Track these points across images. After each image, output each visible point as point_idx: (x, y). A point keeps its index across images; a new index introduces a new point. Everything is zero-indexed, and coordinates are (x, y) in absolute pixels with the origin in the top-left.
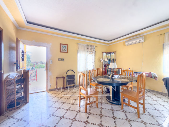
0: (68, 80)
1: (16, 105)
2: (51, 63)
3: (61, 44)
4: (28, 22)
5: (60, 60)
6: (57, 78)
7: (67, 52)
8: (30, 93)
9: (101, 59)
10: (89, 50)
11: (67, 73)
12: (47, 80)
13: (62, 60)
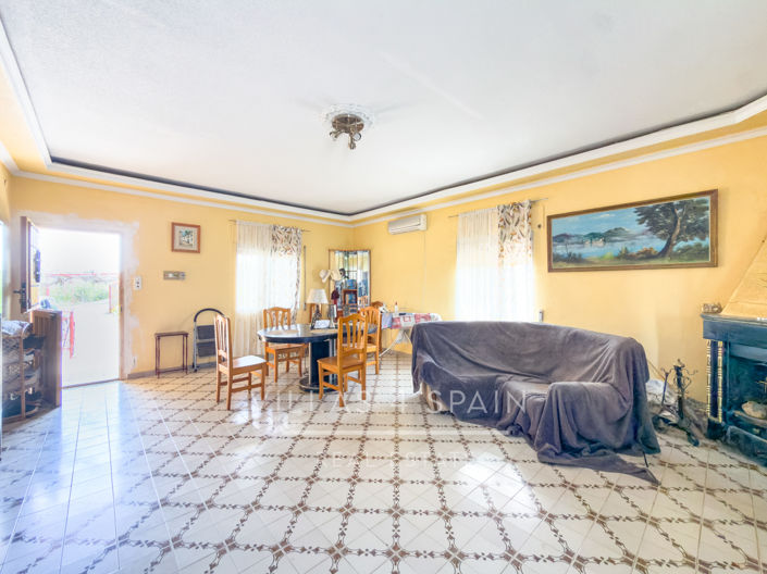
0: (198, 341)
1: (23, 407)
2: (135, 288)
3: (174, 224)
4: (54, 160)
5: (171, 275)
6: (159, 337)
7: (198, 252)
8: (64, 384)
9: (322, 274)
10: (279, 245)
11: (195, 320)
12: (122, 342)
13: (178, 276)
